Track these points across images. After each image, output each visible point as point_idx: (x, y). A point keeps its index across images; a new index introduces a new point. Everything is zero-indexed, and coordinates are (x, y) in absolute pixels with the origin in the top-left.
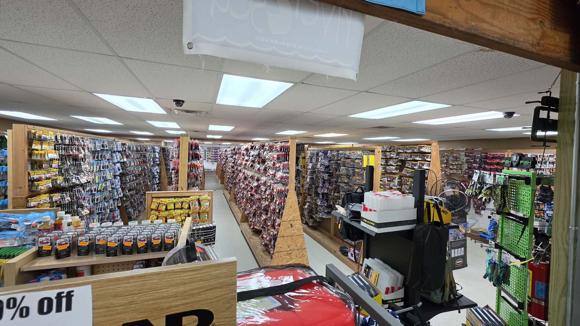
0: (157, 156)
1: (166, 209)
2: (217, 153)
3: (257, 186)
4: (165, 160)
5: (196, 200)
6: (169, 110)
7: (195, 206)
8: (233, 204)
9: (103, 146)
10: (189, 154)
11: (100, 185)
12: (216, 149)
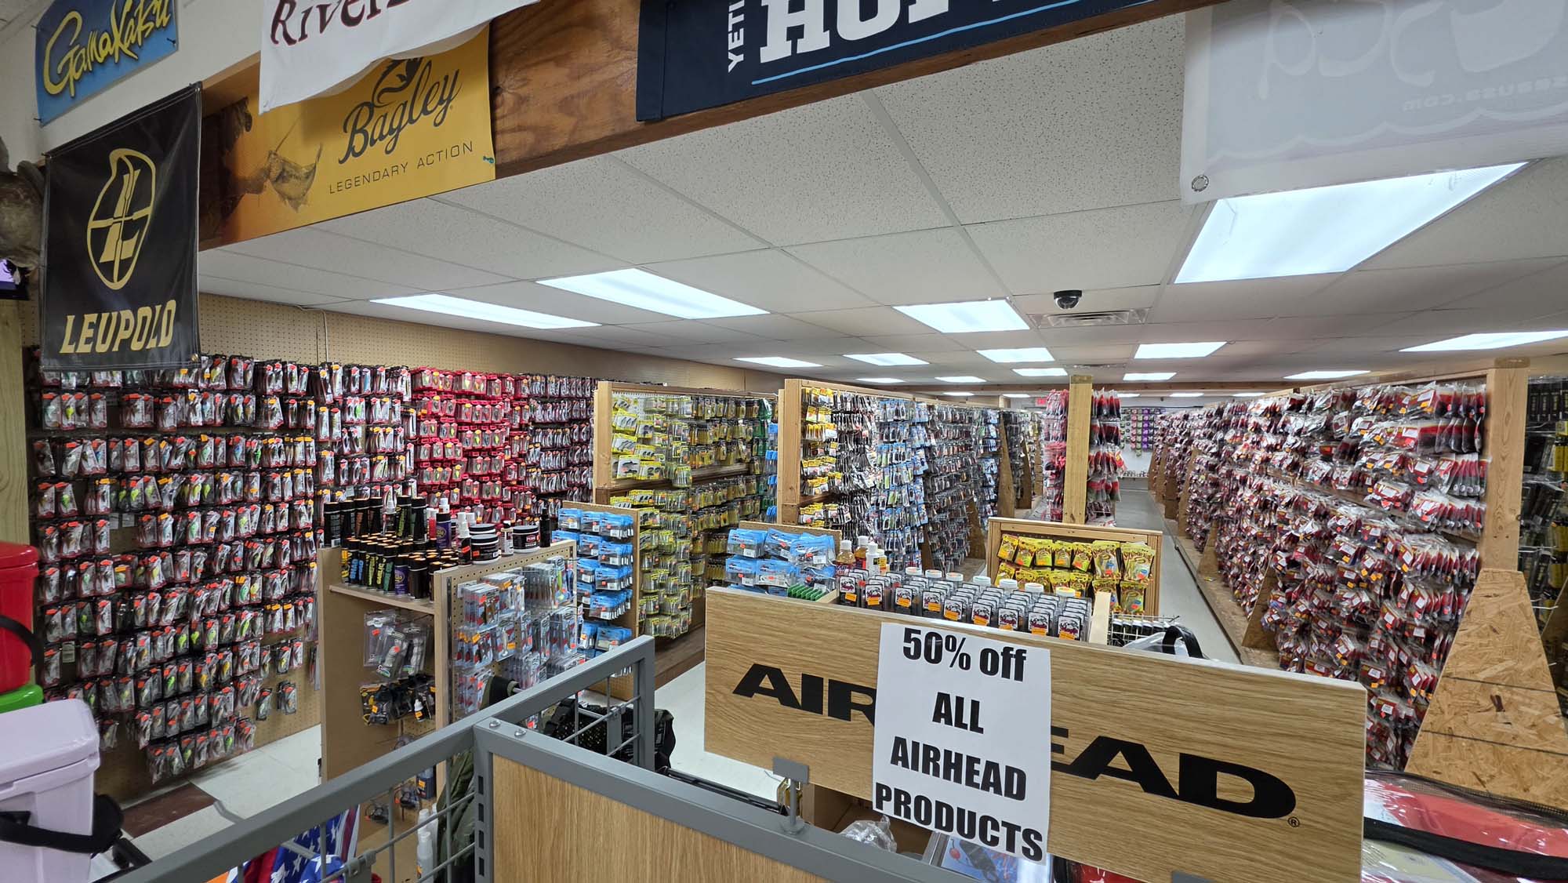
0: (994, 434)
1: (1033, 565)
2: (1152, 424)
3: (1317, 535)
4: (1010, 443)
5: (1112, 551)
6: (1035, 319)
7: (1107, 567)
8: (1213, 585)
9: (897, 413)
10: (1092, 427)
11: (891, 494)
12: (1149, 413)
